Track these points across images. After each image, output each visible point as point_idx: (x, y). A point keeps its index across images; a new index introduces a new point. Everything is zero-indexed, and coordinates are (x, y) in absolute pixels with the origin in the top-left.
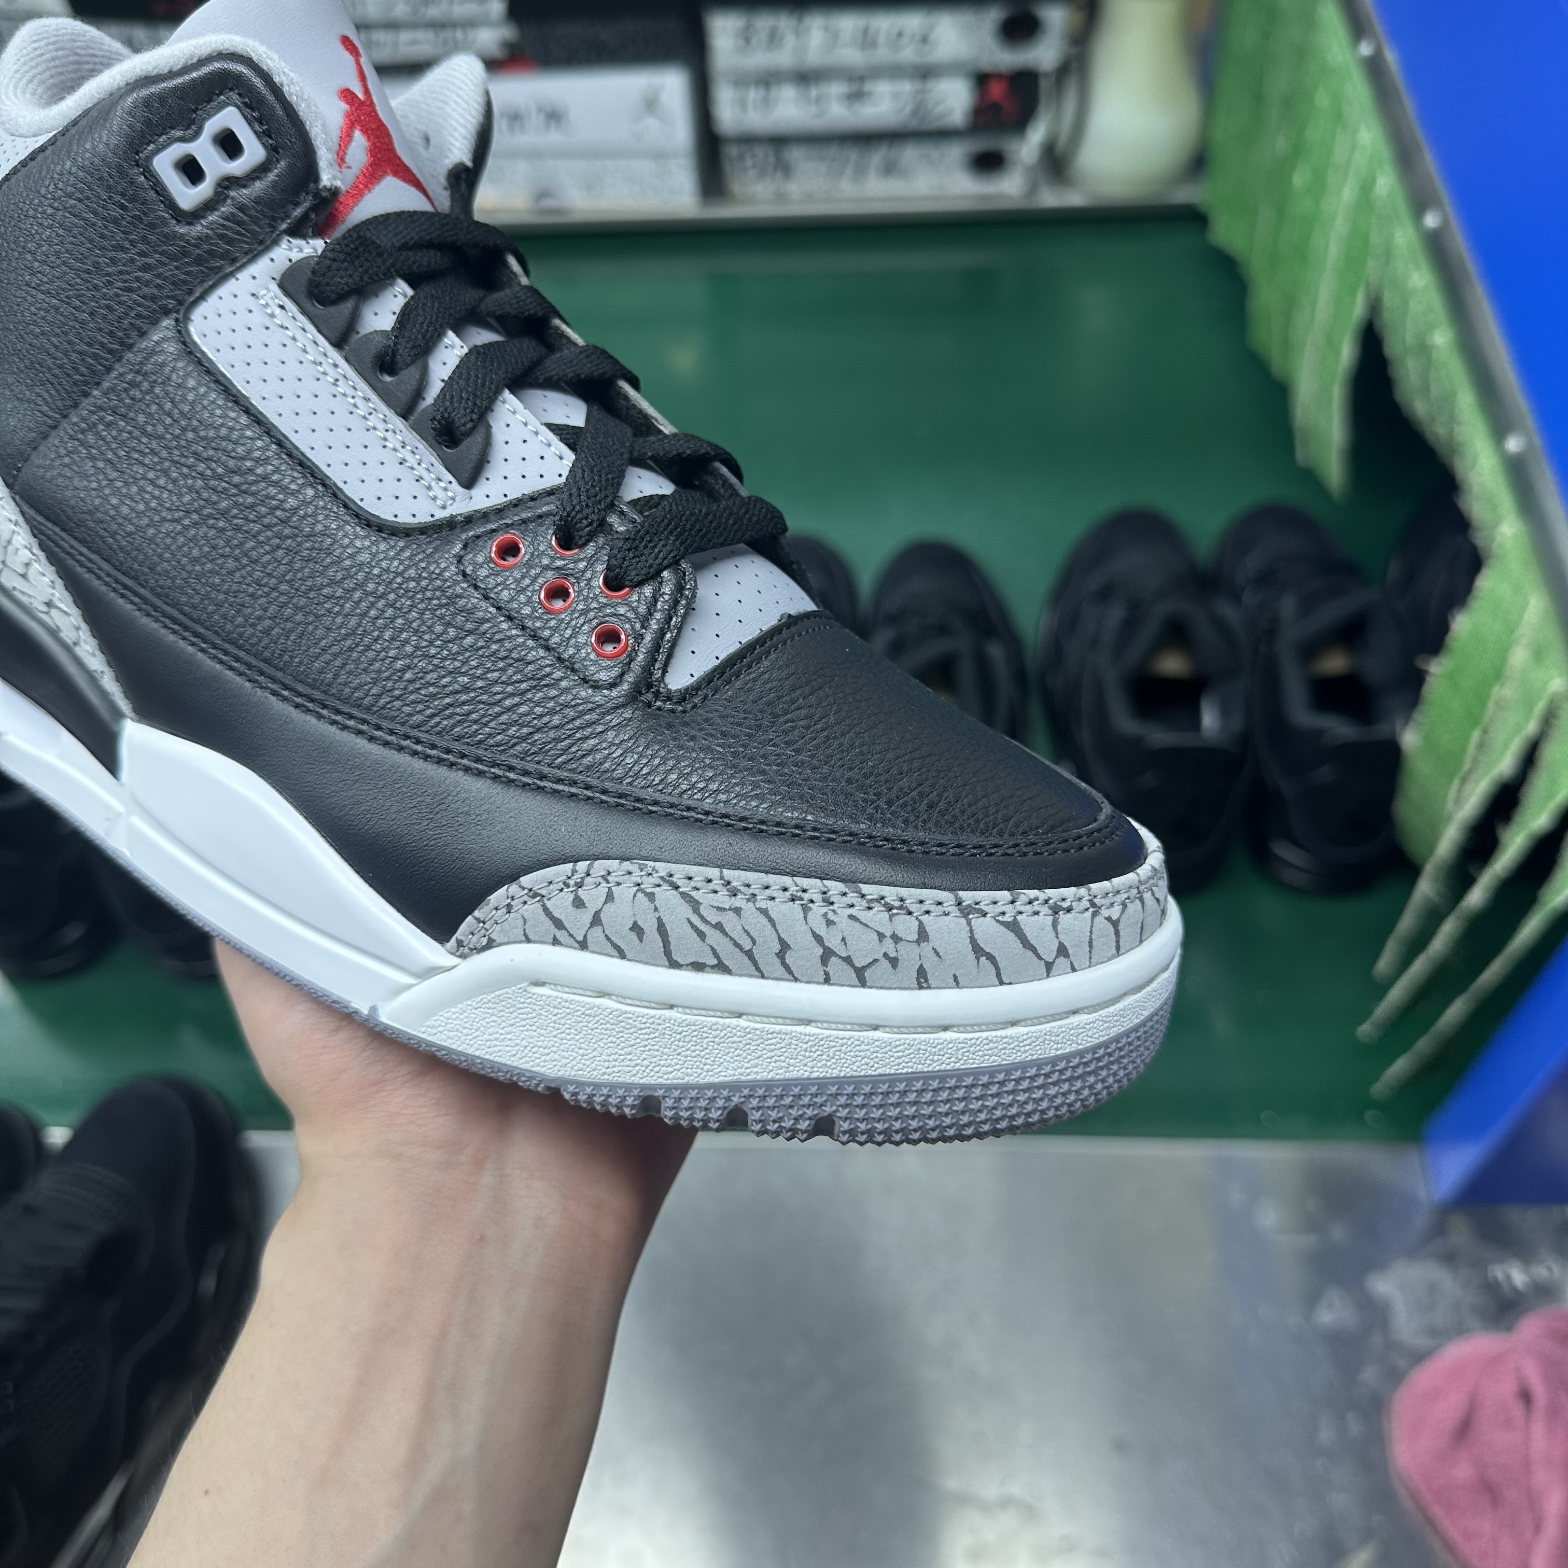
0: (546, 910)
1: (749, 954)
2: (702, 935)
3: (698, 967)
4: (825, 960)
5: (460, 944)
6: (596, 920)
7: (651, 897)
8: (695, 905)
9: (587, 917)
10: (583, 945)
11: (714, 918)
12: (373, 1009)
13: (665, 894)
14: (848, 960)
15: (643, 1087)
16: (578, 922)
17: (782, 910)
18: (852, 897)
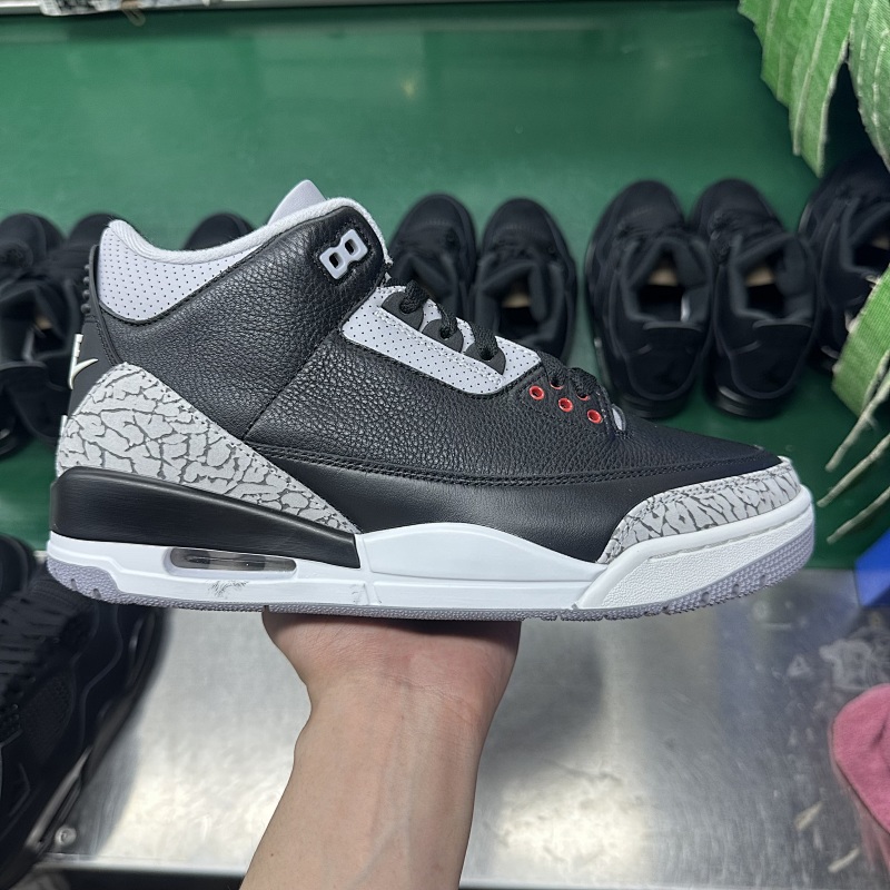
0: (644, 524)
1: (722, 514)
2: (705, 511)
3: (707, 527)
4: (746, 508)
5: (609, 555)
6: (665, 521)
7: (681, 502)
8: (697, 500)
9: (660, 520)
10: (662, 535)
11: (706, 503)
12: (575, 605)
13: (687, 501)
14: (752, 505)
16: (657, 524)
17: (727, 492)
18: (742, 481)
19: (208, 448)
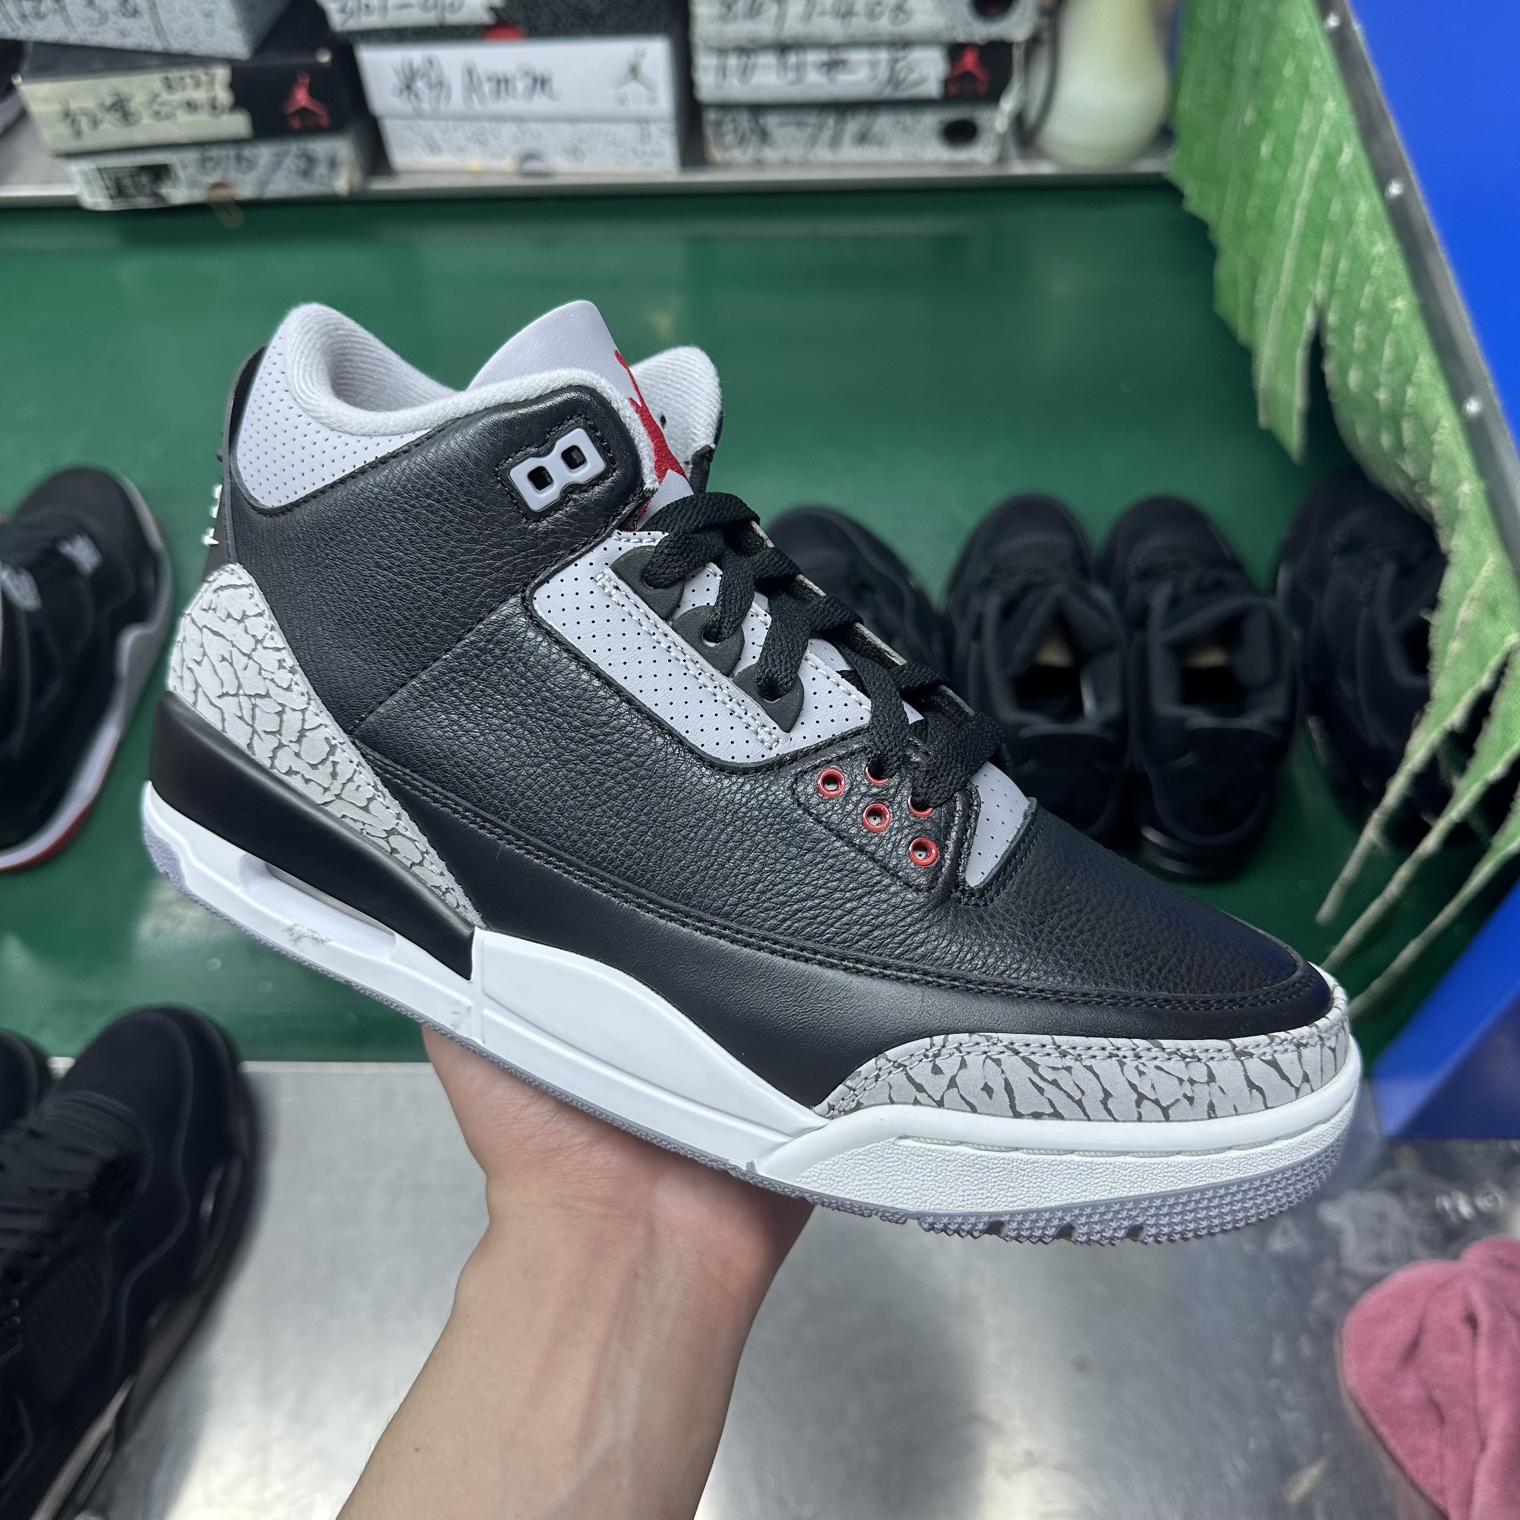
0: (910, 1079)
1: (1079, 1103)
2: (1041, 1090)
3: (1037, 1116)
4: (1138, 1104)
5: (831, 1108)
6: (952, 1083)
7: (998, 1062)
8: (1034, 1066)
9: (945, 1081)
10: (940, 1104)
11: (1050, 1075)
12: (751, 1165)
13: (1008, 1059)
14: (1156, 1102)
15: (991, 1215)
16: (936, 1086)
17: (1107, 1068)
18: (1155, 1052)
19: (302, 733)
